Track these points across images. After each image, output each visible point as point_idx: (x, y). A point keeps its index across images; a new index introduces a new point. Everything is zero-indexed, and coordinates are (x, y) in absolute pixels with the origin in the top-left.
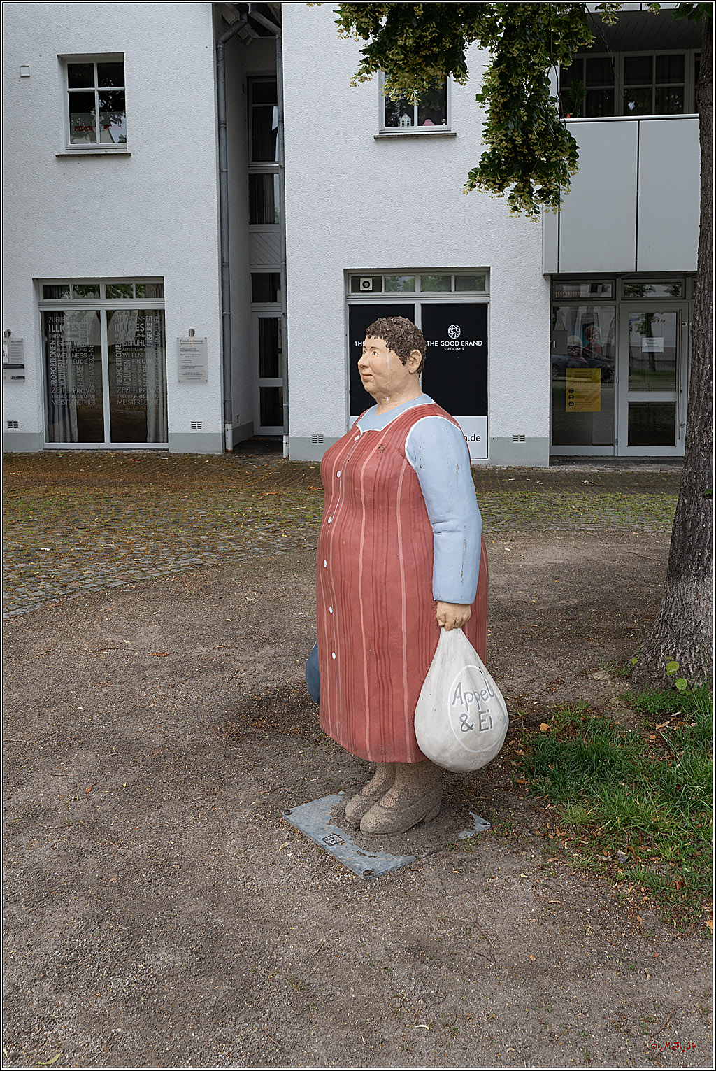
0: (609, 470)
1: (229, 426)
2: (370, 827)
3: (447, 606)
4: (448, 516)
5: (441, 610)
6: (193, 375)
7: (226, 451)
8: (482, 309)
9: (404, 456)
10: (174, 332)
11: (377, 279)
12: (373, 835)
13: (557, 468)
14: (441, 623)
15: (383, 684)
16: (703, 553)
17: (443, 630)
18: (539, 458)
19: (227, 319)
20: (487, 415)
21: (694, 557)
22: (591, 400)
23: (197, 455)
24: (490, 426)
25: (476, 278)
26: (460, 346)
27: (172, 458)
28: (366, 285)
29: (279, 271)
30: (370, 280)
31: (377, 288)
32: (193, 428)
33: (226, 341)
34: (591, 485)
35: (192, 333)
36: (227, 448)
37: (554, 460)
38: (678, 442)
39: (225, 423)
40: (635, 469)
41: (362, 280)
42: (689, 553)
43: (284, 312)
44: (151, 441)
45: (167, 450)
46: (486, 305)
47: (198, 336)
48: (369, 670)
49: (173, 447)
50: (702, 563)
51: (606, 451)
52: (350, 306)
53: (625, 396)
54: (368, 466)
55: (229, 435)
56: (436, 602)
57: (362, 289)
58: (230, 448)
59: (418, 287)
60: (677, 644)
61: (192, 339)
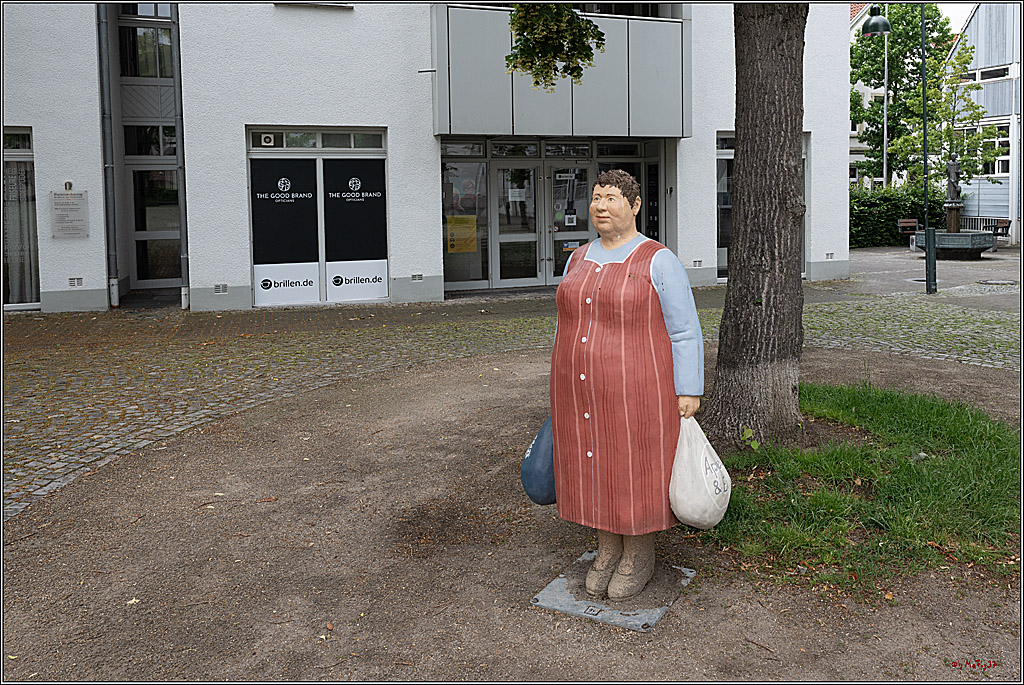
0: (495, 300)
1: (114, 281)
2: (620, 593)
3: (688, 399)
4: (686, 327)
5: (683, 402)
6: (70, 228)
7: (111, 307)
8: (380, 165)
9: (650, 282)
10: (45, 186)
11: (278, 135)
12: (623, 600)
13: (451, 302)
14: (682, 413)
15: (644, 469)
16: (755, 347)
17: (683, 418)
18: (436, 293)
19: (109, 171)
20: (386, 258)
21: (747, 350)
22: (468, 242)
23: (77, 313)
24: (390, 267)
25: (375, 136)
26: (361, 197)
27: (46, 317)
28: (268, 140)
29: (174, 125)
30: (272, 136)
31: (278, 143)
32: (72, 285)
33: (110, 193)
34: (488, 313)
35: (69, 186)
36: (113, 304)
37: (448, 295)
38: (539, 274)
39: (109, 279)
40: (514, 298)
41: (263, 136)
42: (743, 347)
43: (180, 164)
44: (15, 300)
45: (40, 310)
46: (384, 160)
47: (75, 189)
48: (632, 459)
49: (44, 305)
50: (755, 353)
51: (483, 284)
52: (252, 160)
53: (496, 239)
54: (624, 291)
55: (115, 290)
56: (678, 397)
57: (264, 144)
58: (115, 302)
59: (319, 144)
60: (739, 417)
61: (69, 192)
